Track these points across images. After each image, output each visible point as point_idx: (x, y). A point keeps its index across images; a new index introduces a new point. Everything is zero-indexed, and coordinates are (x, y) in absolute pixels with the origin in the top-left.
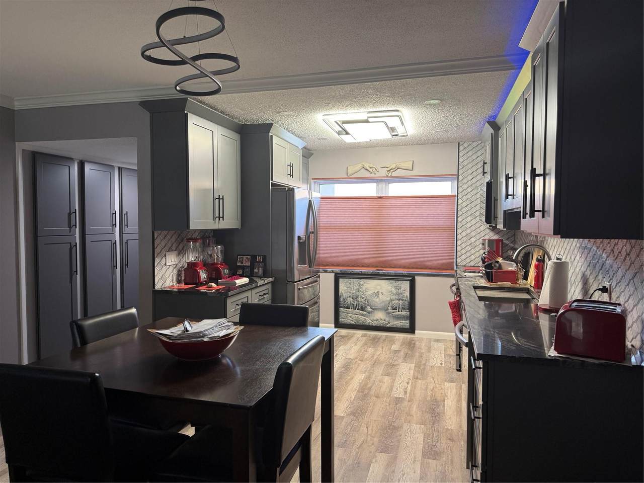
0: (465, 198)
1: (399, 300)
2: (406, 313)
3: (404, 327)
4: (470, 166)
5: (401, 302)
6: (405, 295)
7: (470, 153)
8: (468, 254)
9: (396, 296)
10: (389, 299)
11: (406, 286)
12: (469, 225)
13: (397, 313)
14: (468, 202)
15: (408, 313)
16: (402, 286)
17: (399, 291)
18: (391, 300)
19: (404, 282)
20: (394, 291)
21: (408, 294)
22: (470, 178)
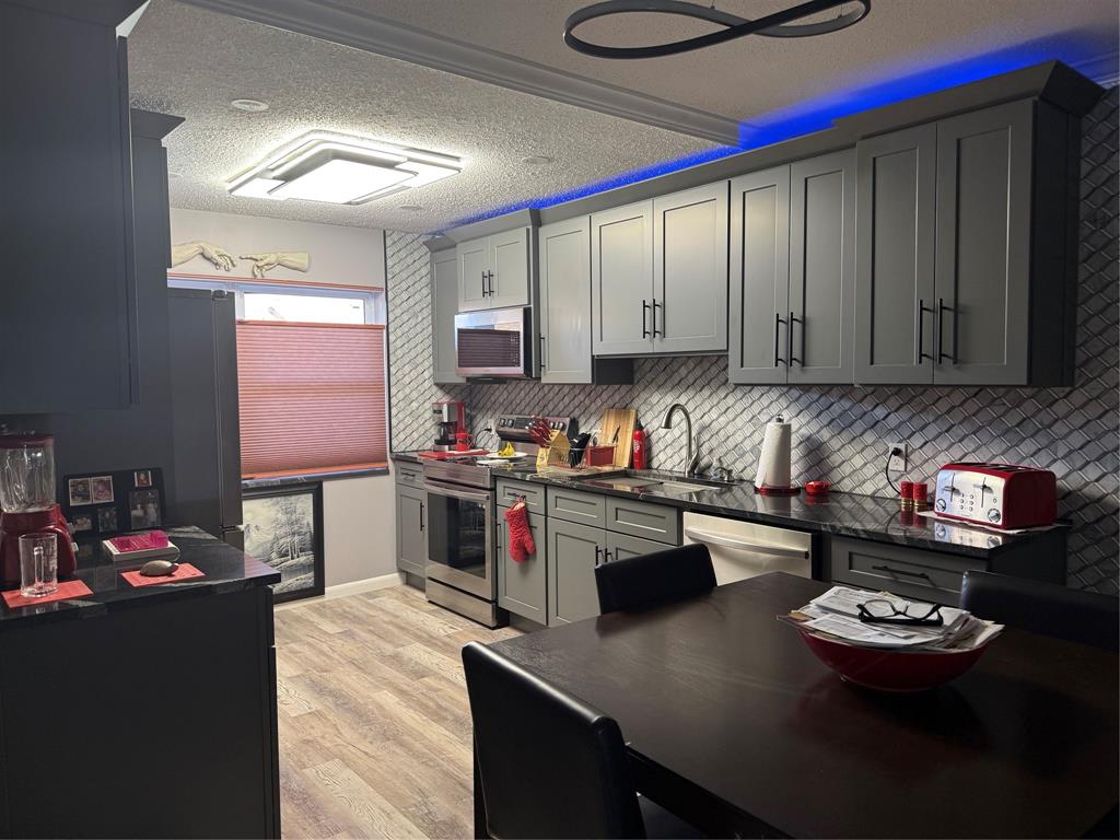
0: (399, 332)
1: (294, 534)
2: (306, 558)
3: (304, 586)
4: (404, 275)
5: (296, 538)
6: (305, 522)
7: (403, 254)
8: (408, 431)
9: (287, 529)
10: (271, 537)
11: (305, 503)
12: (407, 380)
13: (291, 562)
14: (404, 339)
15: (311, 557)
16: (298, 506)
17: (293, 517)
18: (277, 539)
19: (303, 497)
20: (283, 518)
21: (310, 519)
22: (405, 296)
